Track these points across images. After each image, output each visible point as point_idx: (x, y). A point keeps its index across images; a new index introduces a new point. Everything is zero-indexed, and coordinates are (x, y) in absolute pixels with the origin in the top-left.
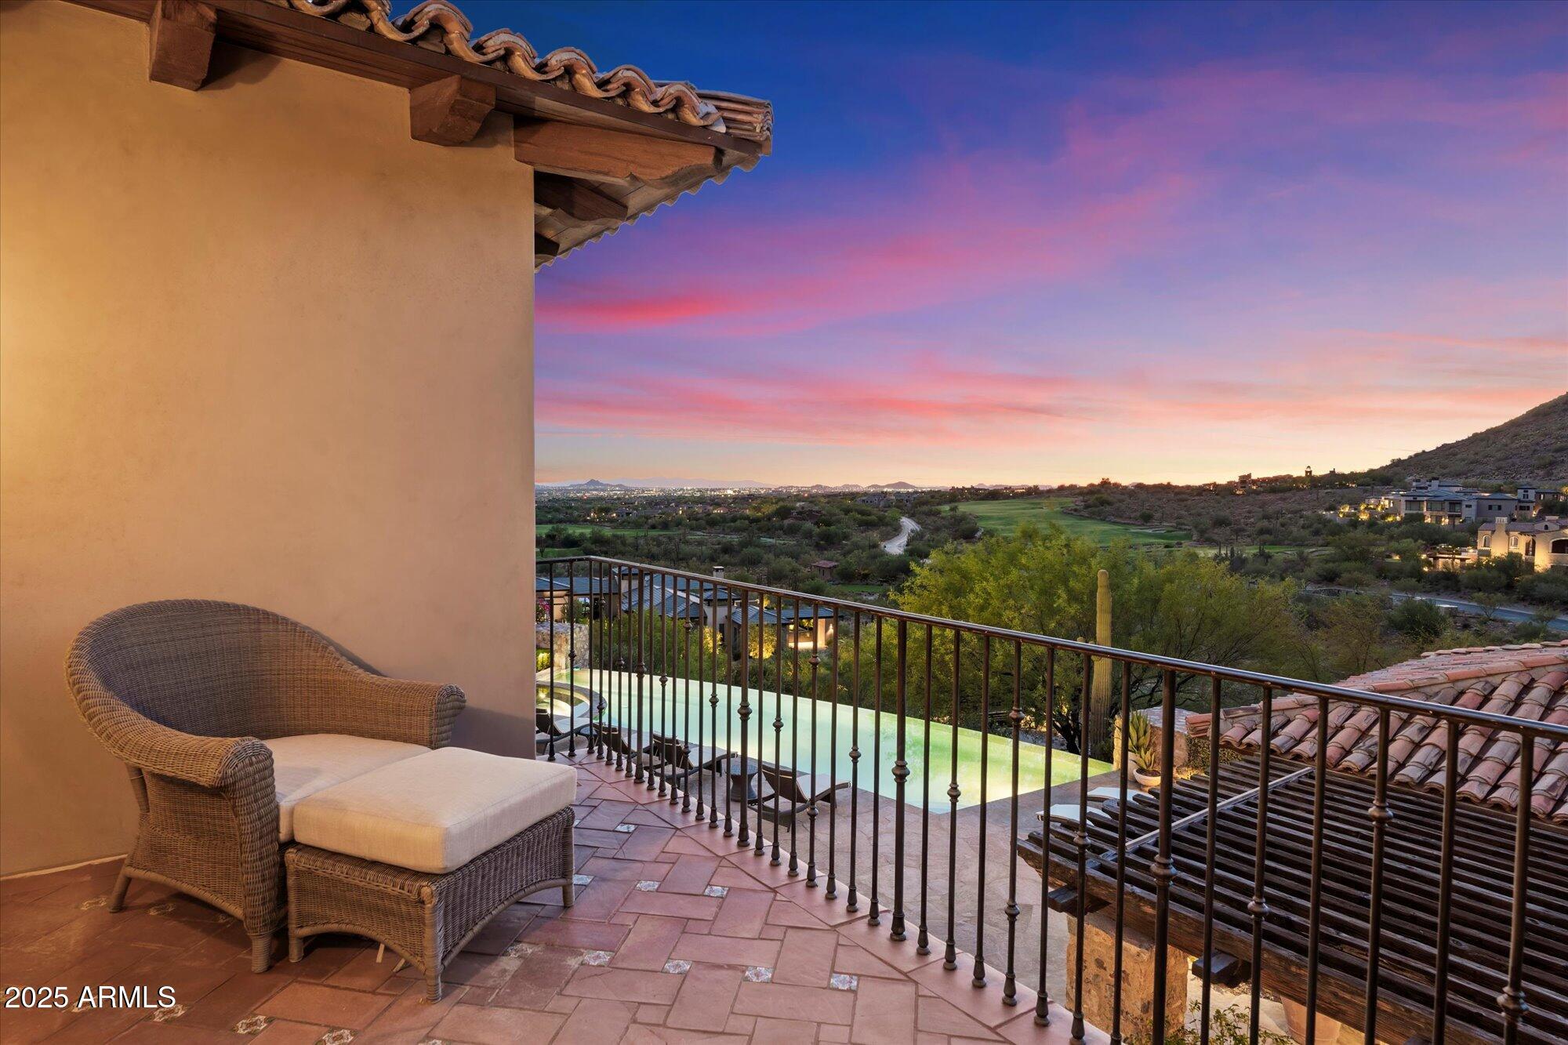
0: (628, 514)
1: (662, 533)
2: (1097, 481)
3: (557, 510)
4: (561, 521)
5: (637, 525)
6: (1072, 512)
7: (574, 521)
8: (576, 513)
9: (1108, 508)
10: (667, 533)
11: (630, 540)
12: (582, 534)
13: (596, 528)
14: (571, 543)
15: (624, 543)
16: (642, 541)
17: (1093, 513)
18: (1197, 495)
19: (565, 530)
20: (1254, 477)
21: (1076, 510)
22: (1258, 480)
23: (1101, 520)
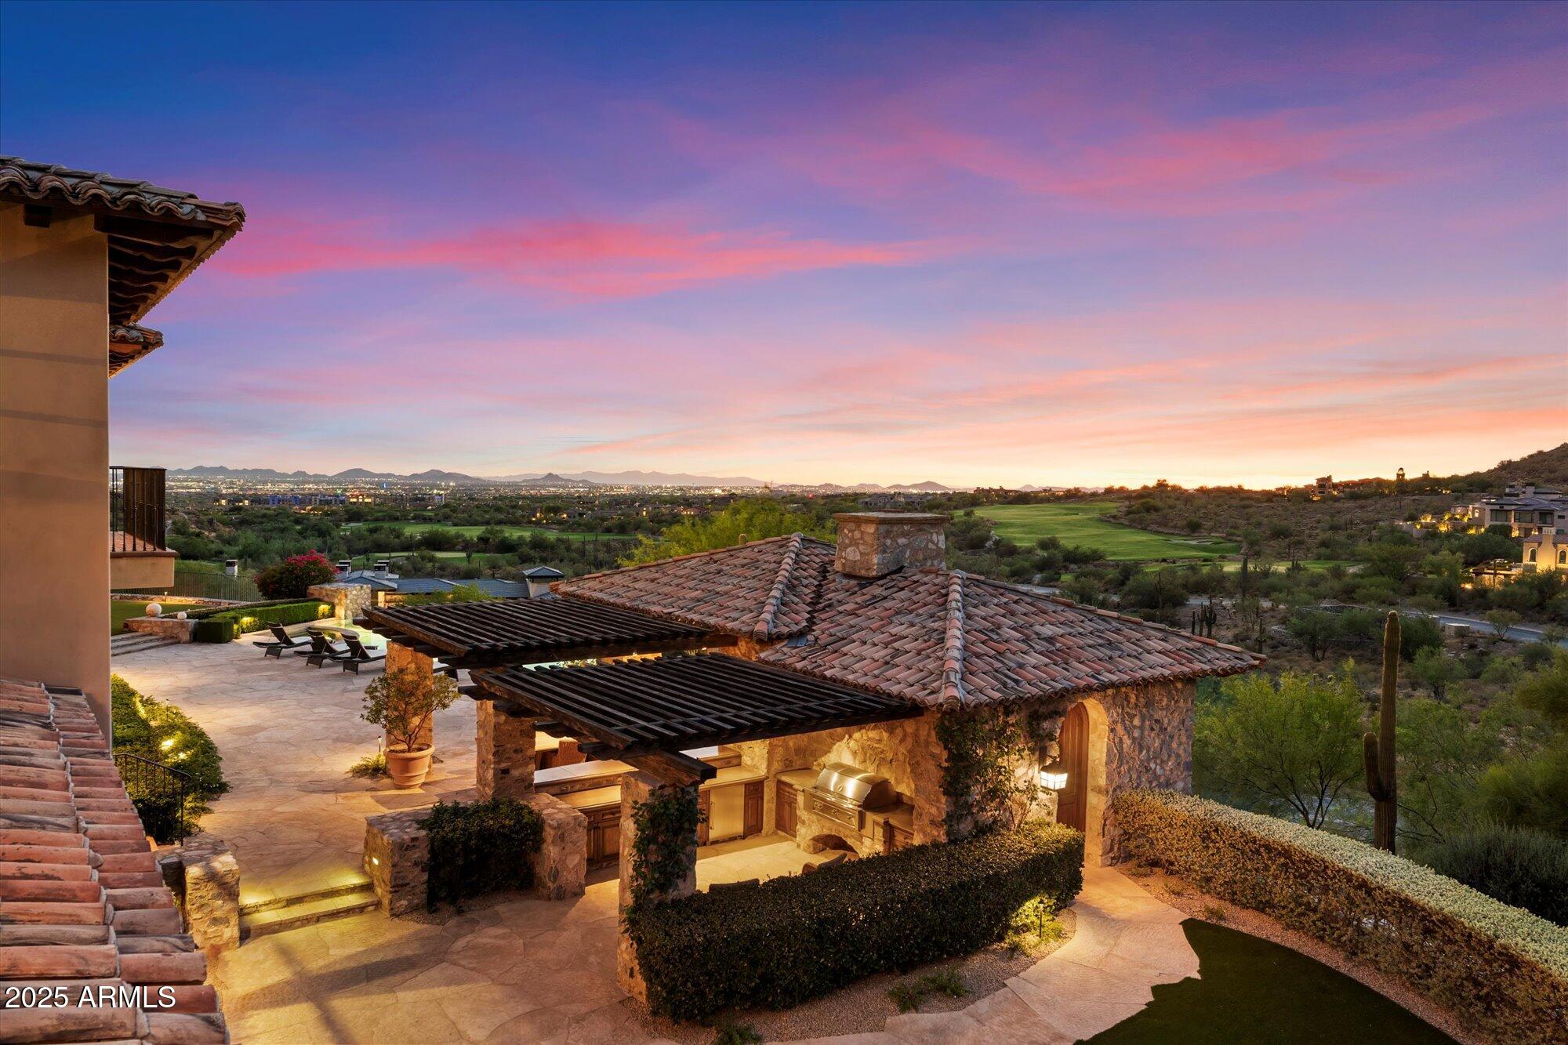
0: (581, 515)
1: (618, 537)
2: (1152, 483)
3: (498, 510)
4: (500, 522)
5: (590, 528)
6: (1111, 519)
7: (515, 523)
8: (520, 513)
9: (1154, 516)
10: (621, 537)
11: (576, 545)
12: (520, 538)
13: (538, 531)
14: (506, 547)
15: (568, 549)
16: (589, 548)
17: (1133, 521)
18: (1266, 502)
19: (502, 532)
20: (1335, 480)
21: (1114, 517)
22: (1340, 484)
23: (1142, 529)
